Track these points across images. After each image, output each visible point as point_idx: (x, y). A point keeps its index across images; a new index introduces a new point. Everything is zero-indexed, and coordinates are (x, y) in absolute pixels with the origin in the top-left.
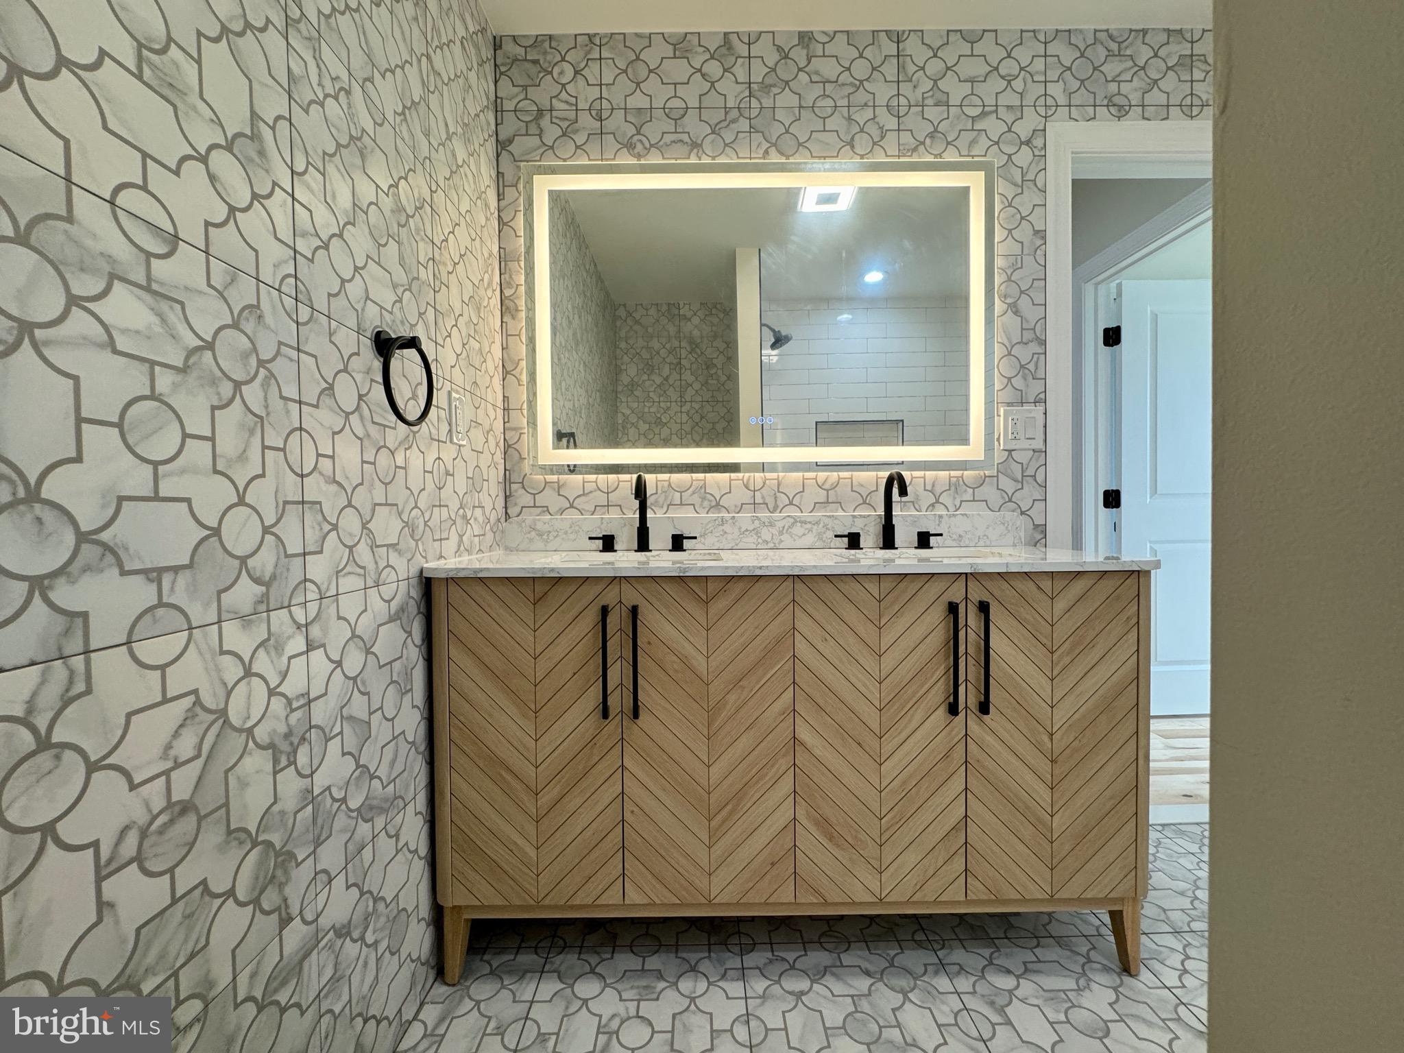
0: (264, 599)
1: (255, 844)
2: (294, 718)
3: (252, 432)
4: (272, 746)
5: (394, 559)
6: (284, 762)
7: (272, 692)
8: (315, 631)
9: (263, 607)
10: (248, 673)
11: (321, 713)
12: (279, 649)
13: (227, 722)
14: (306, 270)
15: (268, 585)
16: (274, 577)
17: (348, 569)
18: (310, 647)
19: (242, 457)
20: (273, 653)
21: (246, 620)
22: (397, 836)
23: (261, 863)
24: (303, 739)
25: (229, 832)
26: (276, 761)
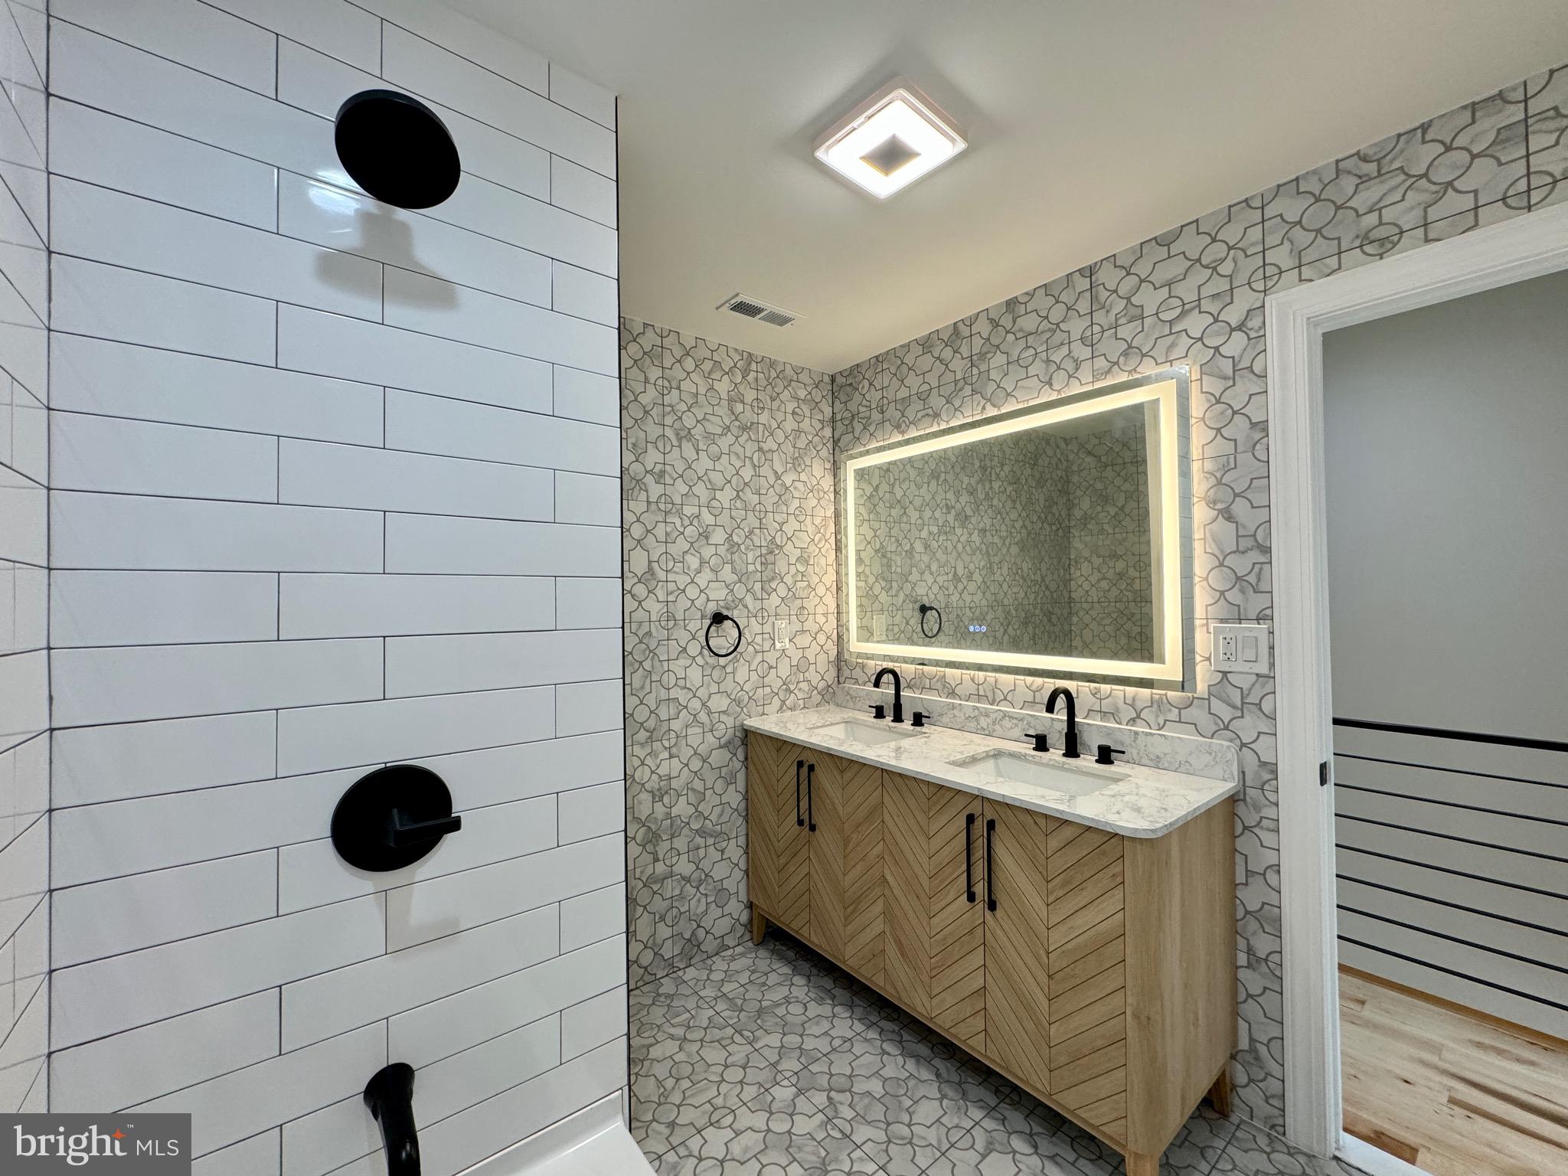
0: (650, 737)
1: (644, 825)
2: (662, 783)
3: (646, 677)
4: (652, 792)
5: (723, 718)
6: (657, 799)
7: (653, 772)
8: (674, 751)
9: (649, 740)
10: (643, 764)
11: (674, 784)
12: (656, 756)
13: (634, 779)
14: (673, 607)
15: (652, 732)
16: (654, 729)
17: (693, 724)
18: (671, 757)
19: (642, 687)
20: (653, 757)
21: (642, 745)
22: (722, 852)
23: (646, 833)
24: (666, 793)
25: (634, 817)
26: (653, 798)
